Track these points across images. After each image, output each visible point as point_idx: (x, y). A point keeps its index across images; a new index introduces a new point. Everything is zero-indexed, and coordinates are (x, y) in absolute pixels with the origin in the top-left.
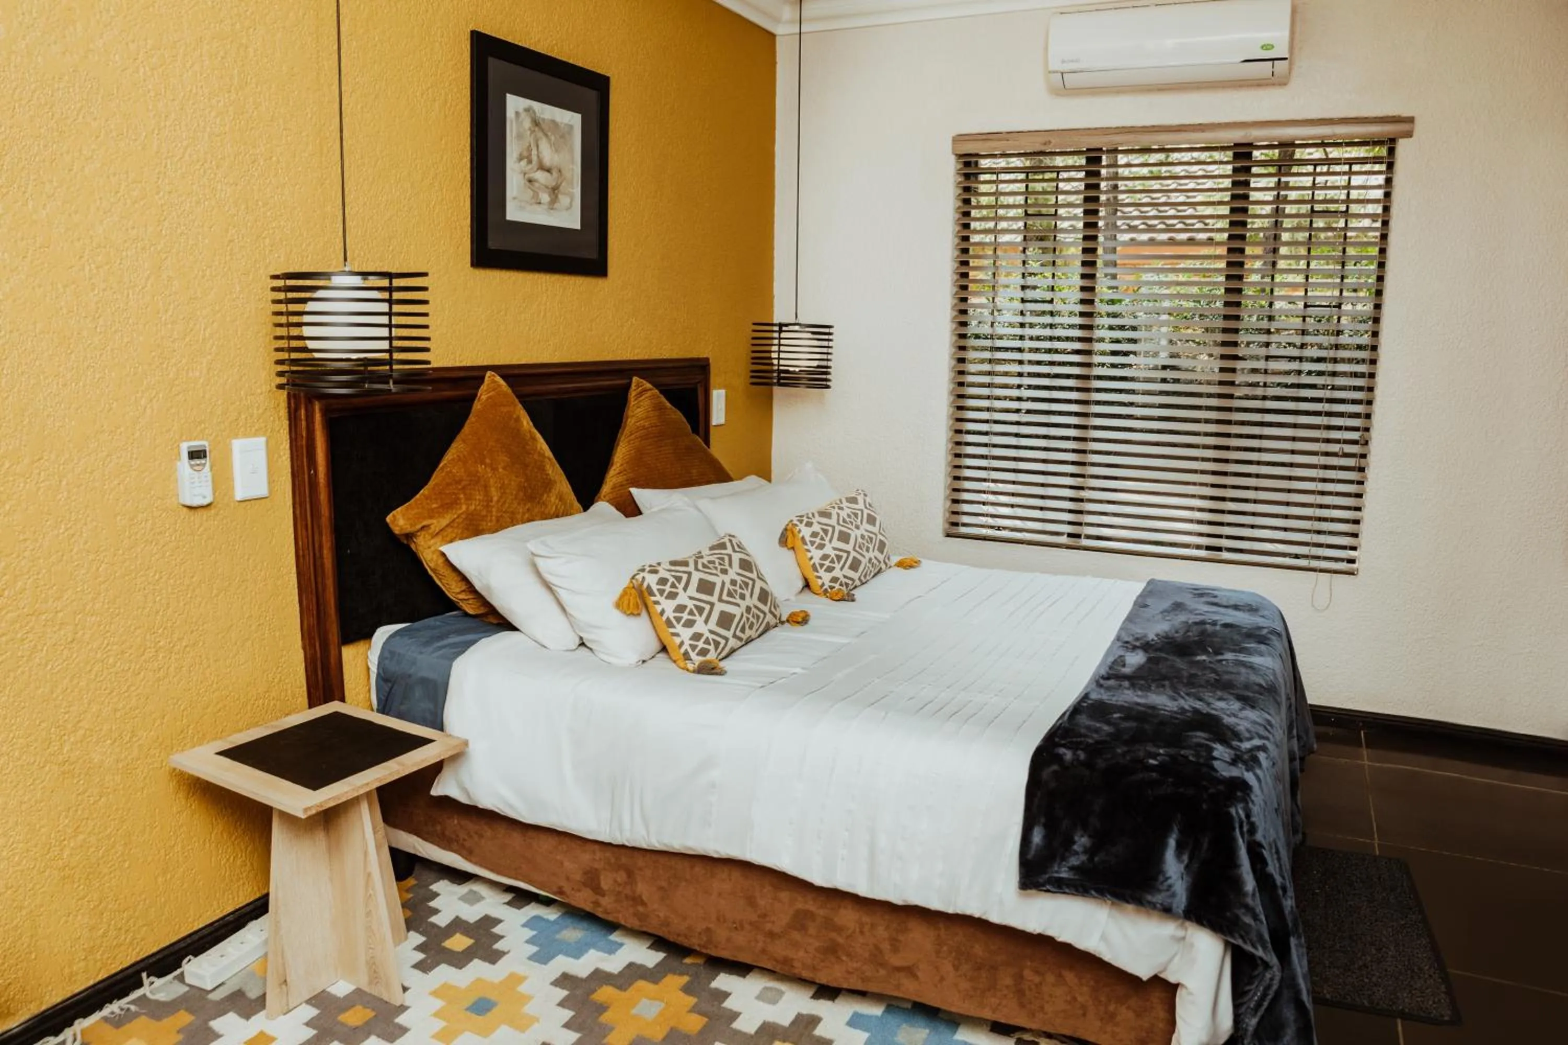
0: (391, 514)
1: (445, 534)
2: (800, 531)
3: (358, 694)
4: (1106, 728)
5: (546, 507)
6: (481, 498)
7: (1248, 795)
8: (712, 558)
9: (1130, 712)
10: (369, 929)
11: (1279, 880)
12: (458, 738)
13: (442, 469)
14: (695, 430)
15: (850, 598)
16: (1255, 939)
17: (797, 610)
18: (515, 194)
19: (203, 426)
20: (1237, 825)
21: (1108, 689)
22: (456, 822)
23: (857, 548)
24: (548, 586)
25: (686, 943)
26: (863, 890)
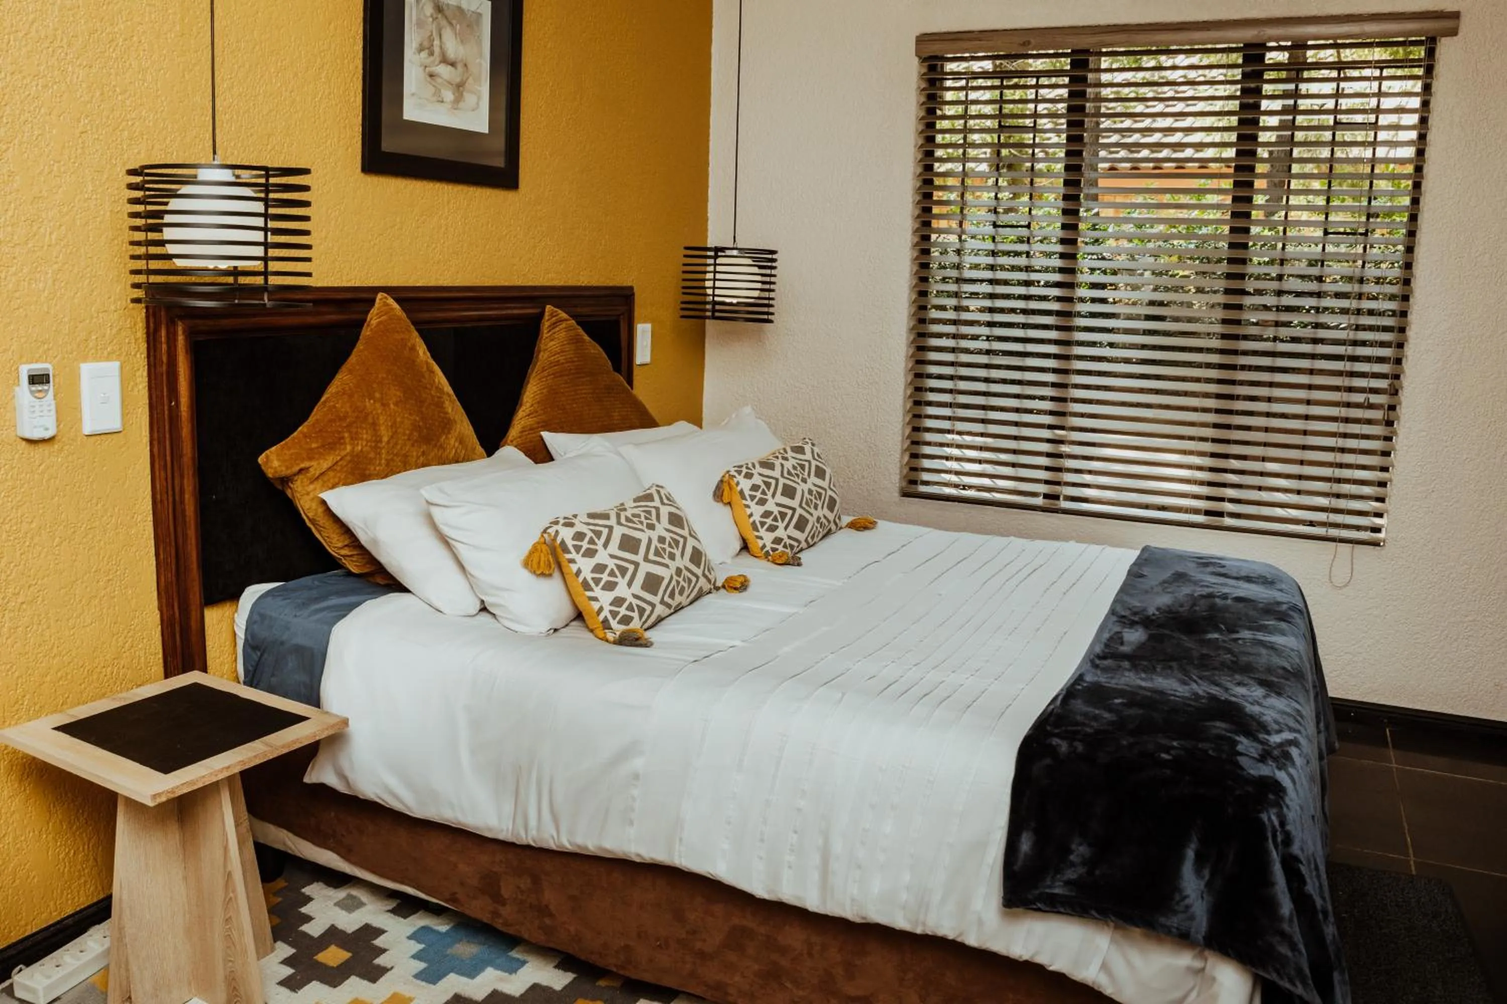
0: (263, 455)
1: (325, 478)
2: (738, 484)
3: (222, 664)
4: (1107, 715)
5: (444, 450)
6: (369, 438)
7: (1282, 798)
8: (636, 511)
9: (1133, 698)
10: (228, 937)
11: (1319, 902)
12: (337, 716)
13: (325, 402)
14: (617, 368)
15: (795, 562)
16: (1293, 973)
17: (735, 574)
18: (413, 90)
19: (46, 346)
20: (1269, 835)
21: (1105, 670)
22: (333, 814)
23: (804, 505)
24: (445, 541)
25: (601, 963)
26: (813, 903)
